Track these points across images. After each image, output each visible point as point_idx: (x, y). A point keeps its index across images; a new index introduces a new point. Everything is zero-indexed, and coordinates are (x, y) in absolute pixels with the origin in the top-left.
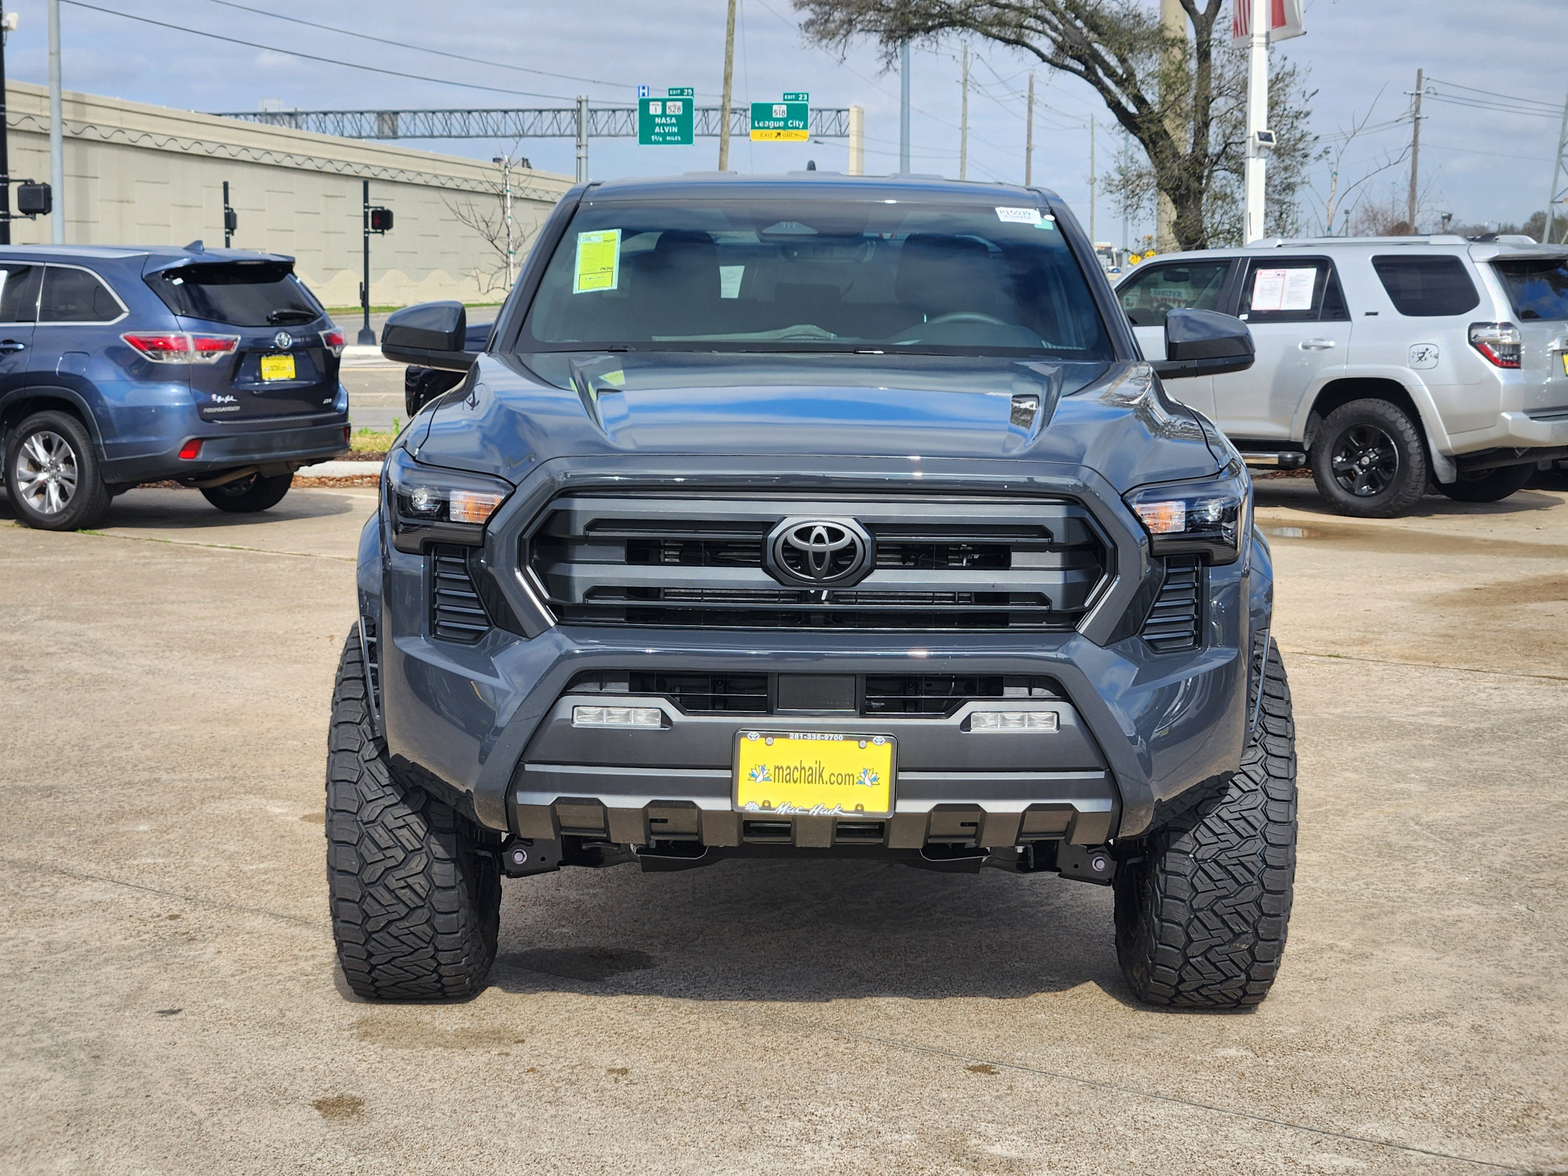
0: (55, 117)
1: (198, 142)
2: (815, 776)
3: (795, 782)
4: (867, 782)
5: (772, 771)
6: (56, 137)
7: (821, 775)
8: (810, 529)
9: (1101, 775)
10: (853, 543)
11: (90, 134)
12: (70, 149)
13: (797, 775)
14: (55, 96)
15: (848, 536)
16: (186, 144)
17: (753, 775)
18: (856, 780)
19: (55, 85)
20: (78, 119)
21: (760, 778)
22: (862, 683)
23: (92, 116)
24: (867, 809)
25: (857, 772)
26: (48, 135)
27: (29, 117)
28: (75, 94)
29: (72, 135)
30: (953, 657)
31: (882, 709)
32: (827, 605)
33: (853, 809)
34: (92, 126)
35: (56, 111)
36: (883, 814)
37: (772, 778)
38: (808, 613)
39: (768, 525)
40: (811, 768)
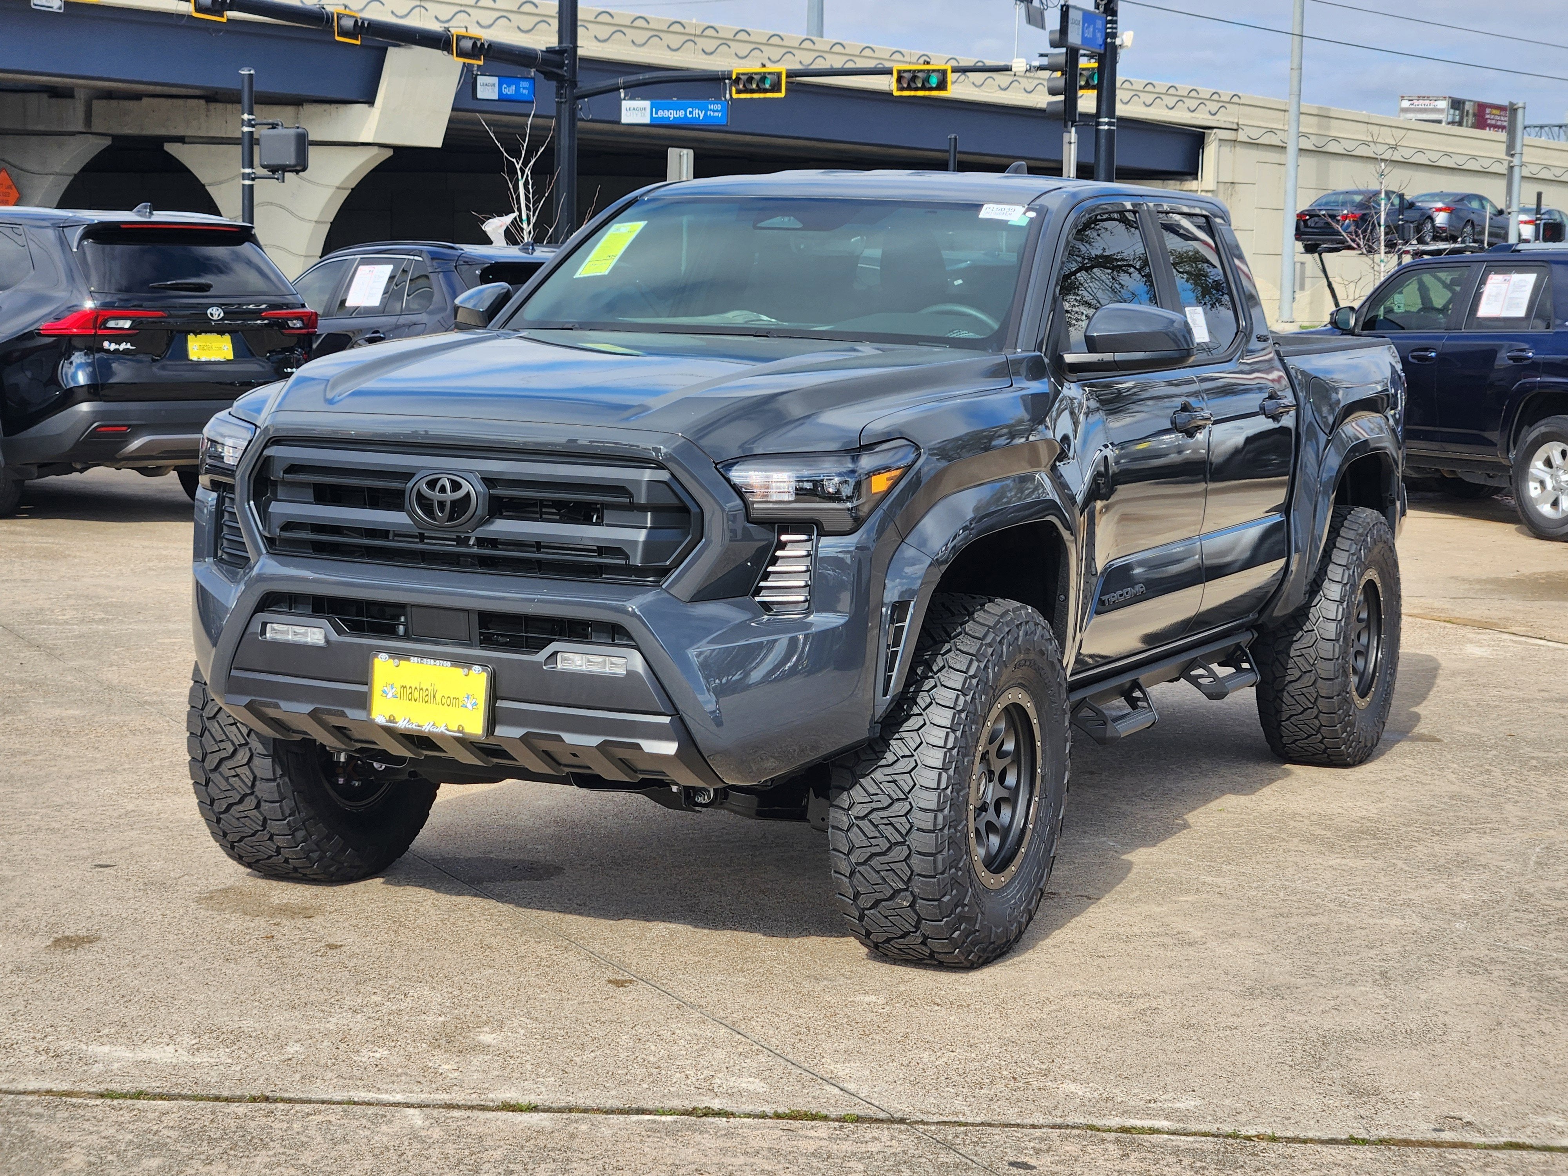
0: (1293, 131)
1: (1447, 154)
2: (430, 696)
3: (415, 701)
4: (469, 706)
5: (398, 690)
6: (1292, 150)
7: (434, 697)
8: (437, 480)
9: (666, 720)
10: (468, 494)
11: (1333, 147)
12: (1309, 163)
13: (416, 695)
14: (1293, 110)
15: (466, 487)
16: (1434, 157)
17: (384, 692)
18: (461, 704)
19: (1294, 99)
20: (1321, 132)
21: (390, 695)
22: (475, 619)
23: (1336, 129)
24: (467, 730)
25: (461, 696)
26: (1284, 148)
27: (1271, 131)
28: (1320, 108)
29: (1314, 148)
30: (540, 601)
31: (505, 644)
32: (475, 550)
33: (456, 729)
34: (1336, 139)
35: (1294, 125)
36: (476, 735)
37: (398, 695)
38: (459, 555)
39: (408, 476)
40: (427, 690)
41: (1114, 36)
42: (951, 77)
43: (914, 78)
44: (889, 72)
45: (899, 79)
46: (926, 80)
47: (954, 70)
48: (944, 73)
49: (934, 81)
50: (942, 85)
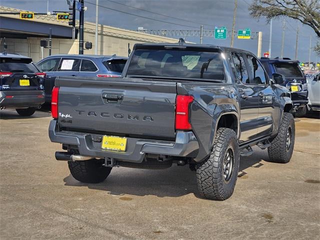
0: (97, 30)
1: (125, 35)
11: (104, 33)
12: (100, 37)
26: (95, 33)
27: (91, 30)
29: (100, 33)
35: (97, 28)
41: (83, 8)
42: (33, 15)
43: (25, 15)
44: (19, 14)
45: (22, 15)
46: (28, 16)
47: (35, 14)
48: (32, 14)
49: (30, 16)
50: (32, 17)
